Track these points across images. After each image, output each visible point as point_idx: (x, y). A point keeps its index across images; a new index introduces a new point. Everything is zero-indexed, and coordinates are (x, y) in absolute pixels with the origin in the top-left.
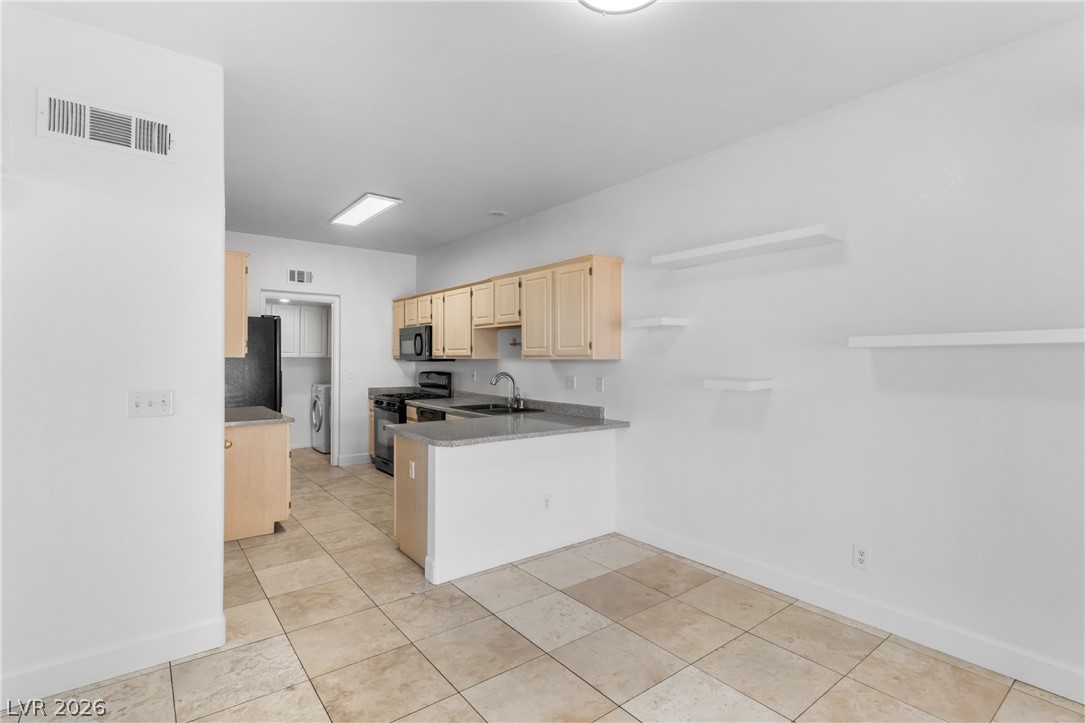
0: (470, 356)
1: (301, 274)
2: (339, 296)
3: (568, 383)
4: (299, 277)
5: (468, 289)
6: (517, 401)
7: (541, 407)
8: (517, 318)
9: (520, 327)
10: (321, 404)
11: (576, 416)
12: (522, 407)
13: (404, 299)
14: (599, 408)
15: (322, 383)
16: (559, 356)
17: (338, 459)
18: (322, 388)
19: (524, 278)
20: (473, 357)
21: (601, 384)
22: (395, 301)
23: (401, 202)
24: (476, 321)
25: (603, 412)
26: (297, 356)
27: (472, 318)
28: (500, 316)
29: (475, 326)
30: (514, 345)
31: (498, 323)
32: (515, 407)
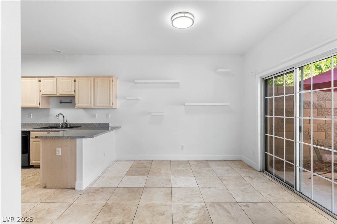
0: (39, 107)
3: (93, 116)
5: (38, 79)
6: (66, 124)
7: (79, 125)
8: (73, 93)
9: (75, 96)
11: (98, 127)
12: (69, 126)
16: (97, 107)
19: (77, 79)
20: (40, 107)
21: (108, 116)
24: (43, 92)
27: (40, 91)
28: (61, 92)
29: (42, 94)
30: (61, 103)
31: (60, 94)
32: (65, 126)
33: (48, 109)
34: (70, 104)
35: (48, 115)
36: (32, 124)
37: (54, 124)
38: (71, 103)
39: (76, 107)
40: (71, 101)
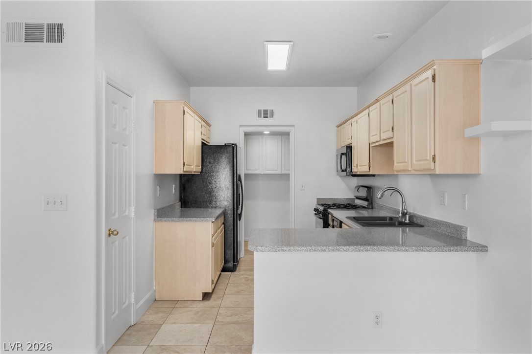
0: (369, 172)
1: (266, 112)
2: (293, 126)
4: (266, 114)
5: (367, 111)
6: (404, 215)
7: (422, 223)
8: (391, 134)
9: (392, 143)
12: (407, 221)
14: (462, 227)
16: (415, 170)
19: (395, 95)
20: (371, 172)
21: (465, 201)
22: (337, 127)
23: (292, 43)
24: (372, 139)
25: (466, 232)
26: (280, 173)
28: (382, 134)
31: (382, 141)
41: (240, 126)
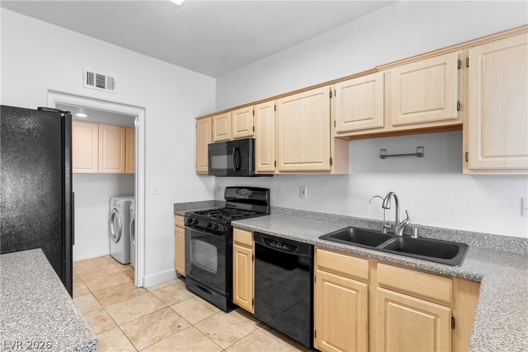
0: (329, 171)
1: (101, 78)
2: (144, 109)
4: (98, 81)
5: (327, 88)
8: (454, 114)
10: (121, 217)
13: (211, 115)
15: (121, 195)
17: (143, 279)
18: (121, 202)
20: (333, 172)
22: (198, 119)
24: (343, 124)
26: (96, 172)
27: (332, 124)
28: (400, 116)
29: (339, 133)
30: (383, 157)
31: (394, 126)
32: (401, 234)
33: (345, 176)
34: (415, 158)
35: (344, 194)
36: (308, 213)
37: (362, 221)
38: (420, 155)
39: (465, 171)
40: (421, 151)
41: (49, 91)
